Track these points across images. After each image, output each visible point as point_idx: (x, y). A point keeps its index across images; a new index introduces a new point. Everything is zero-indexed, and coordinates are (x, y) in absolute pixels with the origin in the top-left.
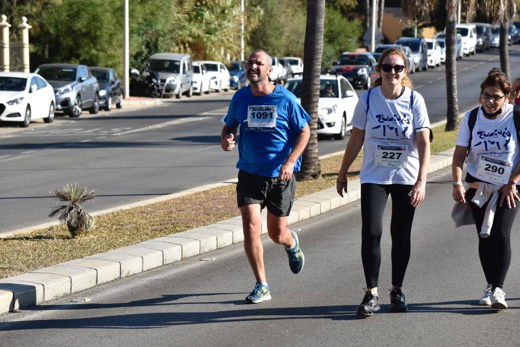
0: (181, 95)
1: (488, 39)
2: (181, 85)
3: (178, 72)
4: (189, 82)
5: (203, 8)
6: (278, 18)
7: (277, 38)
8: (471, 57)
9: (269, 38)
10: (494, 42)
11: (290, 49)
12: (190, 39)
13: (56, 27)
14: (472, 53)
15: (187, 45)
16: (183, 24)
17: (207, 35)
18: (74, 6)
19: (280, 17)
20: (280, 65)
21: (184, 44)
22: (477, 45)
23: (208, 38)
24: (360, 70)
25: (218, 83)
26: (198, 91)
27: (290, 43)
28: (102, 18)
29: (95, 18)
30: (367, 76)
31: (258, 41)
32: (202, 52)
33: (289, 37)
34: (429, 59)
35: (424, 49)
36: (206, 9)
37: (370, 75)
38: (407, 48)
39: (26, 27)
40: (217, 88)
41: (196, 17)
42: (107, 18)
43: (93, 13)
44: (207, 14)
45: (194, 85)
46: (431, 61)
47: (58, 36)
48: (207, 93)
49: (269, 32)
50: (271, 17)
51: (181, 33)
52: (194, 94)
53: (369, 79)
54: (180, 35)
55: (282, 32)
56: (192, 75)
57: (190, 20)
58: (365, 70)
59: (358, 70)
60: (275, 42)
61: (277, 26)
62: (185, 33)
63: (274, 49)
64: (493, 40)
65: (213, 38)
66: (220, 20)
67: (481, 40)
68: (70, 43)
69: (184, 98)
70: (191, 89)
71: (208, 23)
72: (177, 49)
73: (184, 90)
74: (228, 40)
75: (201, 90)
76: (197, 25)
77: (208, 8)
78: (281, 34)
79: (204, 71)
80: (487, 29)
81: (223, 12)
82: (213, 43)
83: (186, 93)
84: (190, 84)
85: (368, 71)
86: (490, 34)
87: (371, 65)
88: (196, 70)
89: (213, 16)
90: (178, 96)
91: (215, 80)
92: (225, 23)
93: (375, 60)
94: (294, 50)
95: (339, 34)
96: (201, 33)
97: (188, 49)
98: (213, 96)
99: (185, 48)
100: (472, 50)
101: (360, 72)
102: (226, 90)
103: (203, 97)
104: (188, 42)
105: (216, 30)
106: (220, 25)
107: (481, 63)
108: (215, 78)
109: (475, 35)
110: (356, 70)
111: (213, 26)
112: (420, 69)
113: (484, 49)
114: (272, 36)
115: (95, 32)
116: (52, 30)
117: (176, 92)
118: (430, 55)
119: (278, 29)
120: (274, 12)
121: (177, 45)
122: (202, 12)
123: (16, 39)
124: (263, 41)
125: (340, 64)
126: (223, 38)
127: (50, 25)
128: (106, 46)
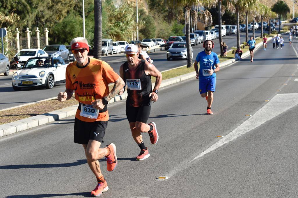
0: (107, 54)
2: (108, 51)
3: (106, 46)
4: (111, 49)
5: (120, 22)
6: (153, 25)
7: (153, 32)
9: (150, 32)
10: (233, 32)
12: (115, 33)
14: (225, 36)
16: (112, 28)
17: (121, 32)
18: (65, 23)
19: (154, 24)
20: (153, 42)
26: (116, 52)
27: (160, 33)
28: (75, 27)
29: (73, 27)
31: (146, 33)
32: (121, 38)
33: (159, 31)
35: (204, 34)
36: (121, 22)
38: (198, 34)
39: (47, 30)
41: (117, 25)
42: (77, 27)
43: (72, 25)
44: (121, 24)
45: (114, 50)
47: (59, 34)
48: (120, 53)
49: (150, 29)
50: (151, 24)
51: (111, 31)
52: (114, 54)
54: (111, 32)
55: (155, 29)
56: (112, 47)
57: (115, 26)
60: (152, 33)
61: (153, 27)
62: (113, 31)
63: (152, 36)
65: (123, 32)
66: (126, 26)
67: (228, 31)
68: (64, 37)
70: (112, 52)
71: (122, 27)
72: (110, 37)
73: (109, 52)
74: (129, 33)
75: (117, 52)
76: (118, 28)
77: (122, 21)
78: (155, 30)
79: (118, 45)
80: (230, 27)
81: (127, 23)
82: (124, 34)
83: (110, 54)
84: (112, 50)
86: (232, 29)
88: (115, 45)
89: (124, 25)
90: (106, 55)
91: (124, 48)
92: (128, 27)
94: (161, 36)
96: (119, 31)
98: (122, 54)
99: (113, 36)
100: (224, 35)
103: (118, 55)
104: (114, 34)
105: (125, 30)
106: (126, 28)
108: (123, 47)
109: (225, 29)
111: (123, 28)
113: (230, 34)
114: (151, 31)
115: (73, 32)
116: (57, 32)
117: (106, 53)
118: (207, 37)
119: (153, 28)
120: (152, 22)
121: (110, 35)
122: (119, 23)
123: (43, 36)
124: (148, 33)
125: (169, 41)
126: (128, 32)
127: (56, 30)
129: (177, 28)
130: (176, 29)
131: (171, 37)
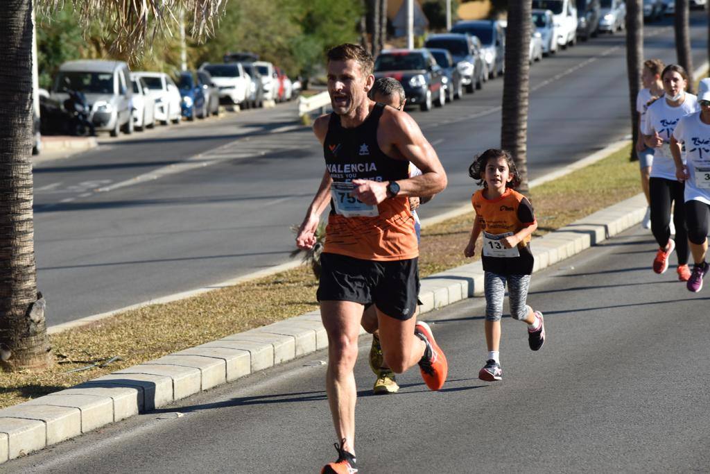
0: (118, 130)
1: (594, 18)
2: (118, 114)
3: (111, 91)
4: (127, 109)
8: (570, 51)
10: (604, 23)
14: (570, 44)
15: (102, 45)
20: (247, 76)
21: (96, 44)
22: (579, 30)
24: (413, 79)
25: (165, 109)
26: (139, 124)
30: (425, 87)
35: (500, 39)
37: (429, 86)
38: (474, 39)
40: (163, 117)
45: (135, 114)
48: (150, 126)
52: (135, 129)
53: (428, 94)
56: (131, 97)
58: (421, 78)
59: (410, 78)
64: (602, 18)
67: (583, 19)
69: (121, 137)
70: (132, 120)
73: (121, 122)
75: (143, 121)
79: (146, 90)
83: (125, 128)
84: (129, 112)
85: (426, 79)
86: (598, 8)
87: (429, 69)
90: (113, 133)
91: (159, 105)
95: (323, 17)
97: (104, 53)
98: (158, 132)
100: (570, 38)
101: (413, 82)
102: (175, 122)
103: (146, 134)
104: (104, 40)
107: (591, 60)
108: (160, 100)
109: (574, 13)
110: (407, 79)
112: (495, 74)
113: (590, 35)
117: (110, 125)
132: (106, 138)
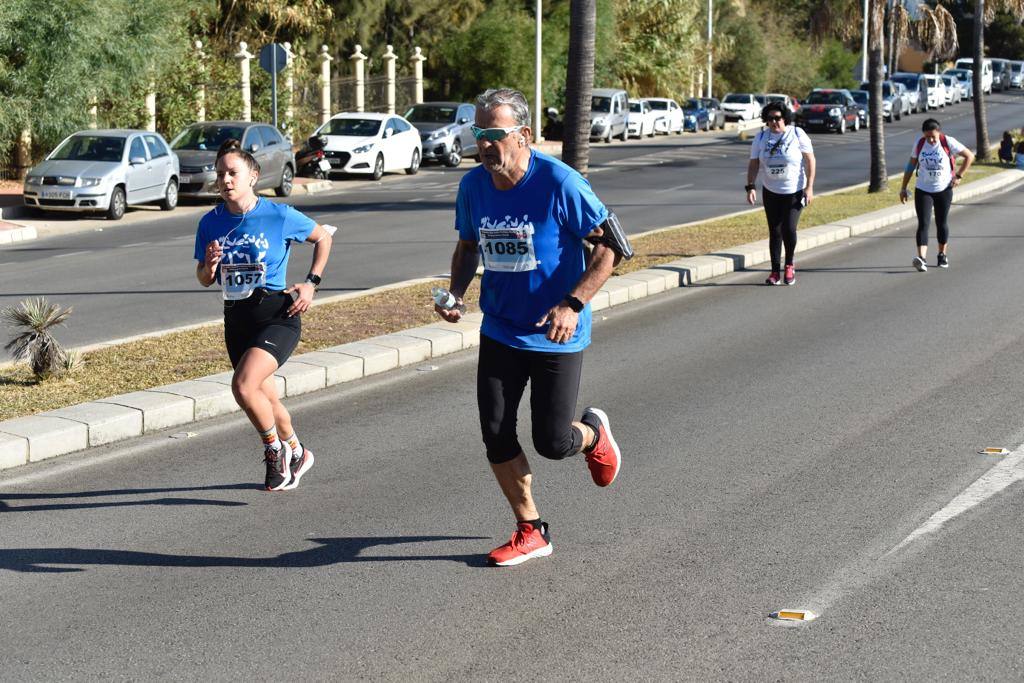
0: (610, 138)
1: (1007, 77)
2: (612, 127)
3: (608, 111)
4: (622, 123)
5: (653, 36)
6: (761, 49)
7: (759, 71)
9: (749, 71)
10: (1015, 81)
11: (780, 85)
12: (637, 72)
13: (455, 58)
14: (989, 92)
15: (633, 79)
16: (628, 54)
17: (658, 68)
18: (479, 33)
19: (763, 46)
21: (630, 78)
22: (994, 84)
23: (658, 71)
24: (832, 111)
25: (667, 124)
26: (637, 134)
27: (779, 78)
28: (509, 47)
29: (502, 48)
30: (840, 117)
31: (736, 75)
32: (654, 87)
33: (777, 71)
34: (930, 98)
35: (923, 87)
36: (656, 37)
37: (844, 116)
38: (901, 86)
39: (419, 56)
40: (665, 129)
41: (645, 46)
42: (517, 46)
43: (499, 41)
44: (657, 43)
45: (631, 127)
46: (933, 101)
47: (459, 69)
48: (650, 136)
49: (749, 64)
50: (752, 47)
51: (625, 64)
52: (630, 137)
53: (844, 122)
54: (625, 68)
56: (627, 115)
57: (637, 50)
58: (838, 110)
59: (830, 110)
60: (756, 76)
61: (758, 58)
62: (631, 65)
63: (755, 85)
64: (1013, 78)
65: (665, 71)
66: (673, 50)
67: (998, 78)
68: (472, 77)
69: (617, 142)
70: (627, 131)
71: (659, 53)
72: (621, 83)
73: (616, 132)
74: (683, 73)
75: (641, 132)
76: (646, 55)
77: (659, 35)
78: (764, 67)
79: (646, 110)
80: (1006, 65)
81: (678, 40)
82: (664, 77)
83: (620, 137)
84: (624, 125)
85: (842, 111)
86: (1010, 71)
87: (846, 104)
88: (636, 109)
89: (666, 45)
90: (607, 140)
91: (663, 121)
92: (679, 54)
93: (852, 98)
96: (650, 66)
97: (635, 84)
98: (658, 140)
99: (631, 82)
100: (988, 89)
101: (832, 113)
102: (678, 133)
103: (645, 141)
104: (635, 76)
105: (668, 61)
106: (673, 56)
108: (663, 118)
109: (990, 73)
110: (827, 111)
111: (665, 57)
112: (918, 110)
113: (1003, 88)
114: (753, 70)
115: (502, 63)
116: (450, 62)
117: (605, 134)
118: (931, 94)
119: (760, 61)
120: (755, 42)
121: (622, 78)
122: (650, 41)
123: (407, 73)
124: (742, 75)
125: (809, 103)
126: (678, 71)
127: (449, 56)
128: (515, 80)
129: (835, 61)
130: (833, 66)
131: (815, 90)
132: (602, 144)
